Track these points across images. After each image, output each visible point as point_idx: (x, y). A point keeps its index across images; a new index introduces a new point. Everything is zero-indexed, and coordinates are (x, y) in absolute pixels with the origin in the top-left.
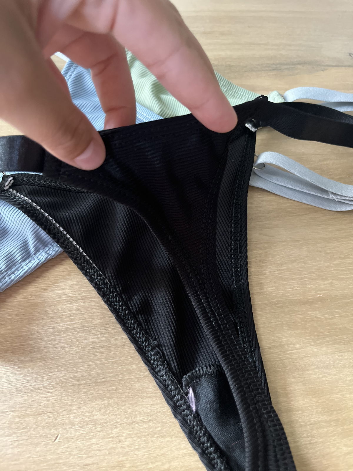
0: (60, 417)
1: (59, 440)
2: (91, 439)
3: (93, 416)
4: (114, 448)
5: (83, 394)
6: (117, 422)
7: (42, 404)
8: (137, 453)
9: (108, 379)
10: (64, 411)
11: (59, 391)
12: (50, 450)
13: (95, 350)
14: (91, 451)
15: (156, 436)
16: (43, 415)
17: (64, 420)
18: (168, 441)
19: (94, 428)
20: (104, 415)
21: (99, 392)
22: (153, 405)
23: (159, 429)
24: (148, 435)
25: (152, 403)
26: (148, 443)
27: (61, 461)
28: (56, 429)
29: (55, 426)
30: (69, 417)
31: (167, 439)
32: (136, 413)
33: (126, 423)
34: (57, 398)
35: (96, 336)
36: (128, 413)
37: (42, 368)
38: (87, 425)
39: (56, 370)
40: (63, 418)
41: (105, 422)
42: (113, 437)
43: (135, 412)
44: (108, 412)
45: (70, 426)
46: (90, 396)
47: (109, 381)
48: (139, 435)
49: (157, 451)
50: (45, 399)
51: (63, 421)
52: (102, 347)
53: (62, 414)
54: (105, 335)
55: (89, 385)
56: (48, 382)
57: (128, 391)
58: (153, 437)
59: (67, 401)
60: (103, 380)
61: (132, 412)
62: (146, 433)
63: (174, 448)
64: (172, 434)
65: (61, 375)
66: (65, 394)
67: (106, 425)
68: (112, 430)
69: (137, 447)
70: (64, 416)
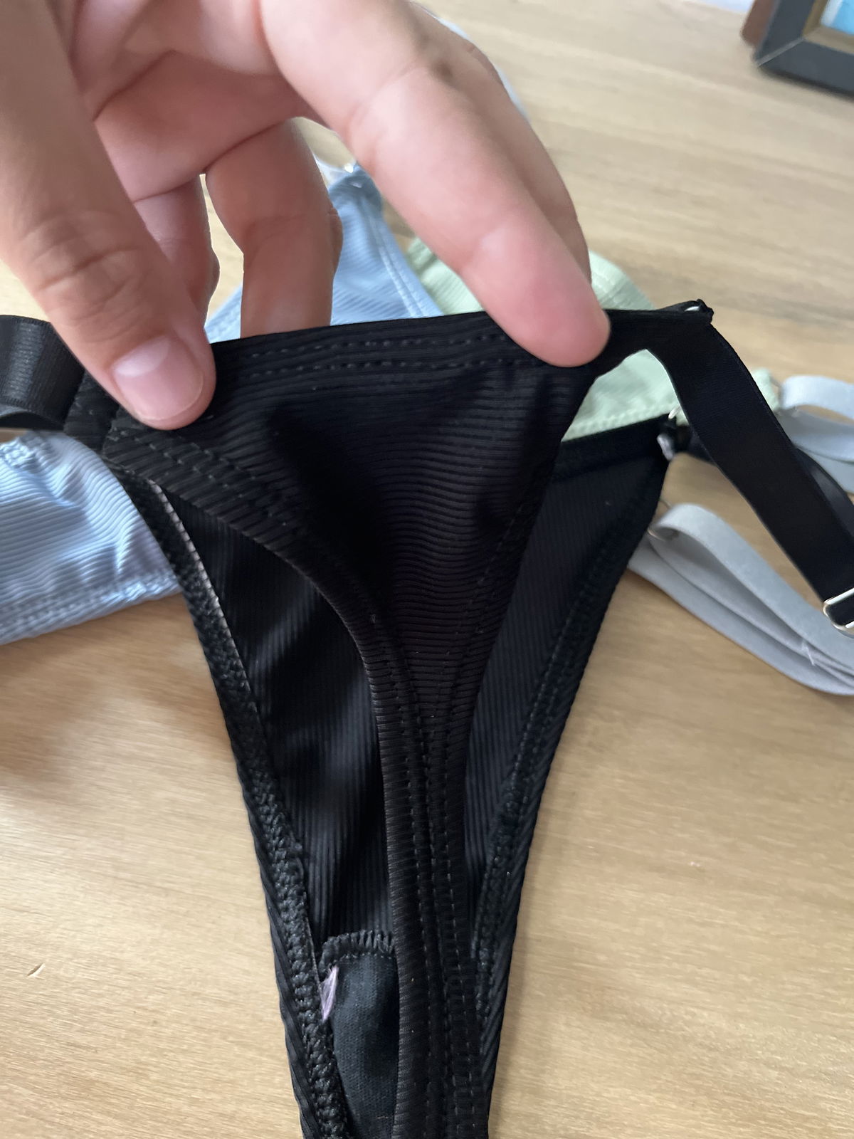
0: (58, 930)
1: (40, 974)
2: (101, 995)
3: (122, 952)
4: (139, 1033)
5: (117, 901)
6: (165, 982)
7: (31, 891)
8: (181, 1058)
9: (176, 887)
10: (68, 920)
11: (72, 876)
12: (14, 990)
13: (173, 819)
14: (92, 1020)
15: (231, 1039)
16: (25, 914)
17: (63, 940)
18: (251, 1060)
19: (114, 976)
20: (143, 959)
21: (151, 907)
22: (247, 973)
23: (242, 1027)
24: (216, 1031)
25: (246, 968)
26: (210, 1047)
27: (28, 1019)
28: (41, 952)
29: (39, 945)
30: (74, 937)
31: (251, 1054)
32: (209, 977)
33: (180, 989)
34: (65, 890)
35: (184, 790)
36: (193, 970)
37: (57, 818)
38: (104, 965)
39: (81, 831)
40: (62, 934)
41: (140, 974)
42: (145, 1009)
43: (208, 974)
44: (154, 954)
45: (70, 956)
46: (131, 909)
47: (178, 891)
48: (198, 1024)
49: (222, 1071)
50: (41, 883)
51: (59, 939)
52: (190, 817)
53: (62, 926)
54: (204, 794)
55: (135, 884)
56: (59, 851)
57: (209, 925)
58: (224, 1038)
59: (82, 902)
60: (167, 885)
61: (201, 971)
62: (214, 1027)
63: (257, 1078)
64: (265, 1047)
65: (89, 846)
66: (82, 887)
67: (140, 979)
68: (150, 993)
69: (185, 1047)
70: (65, 932)
